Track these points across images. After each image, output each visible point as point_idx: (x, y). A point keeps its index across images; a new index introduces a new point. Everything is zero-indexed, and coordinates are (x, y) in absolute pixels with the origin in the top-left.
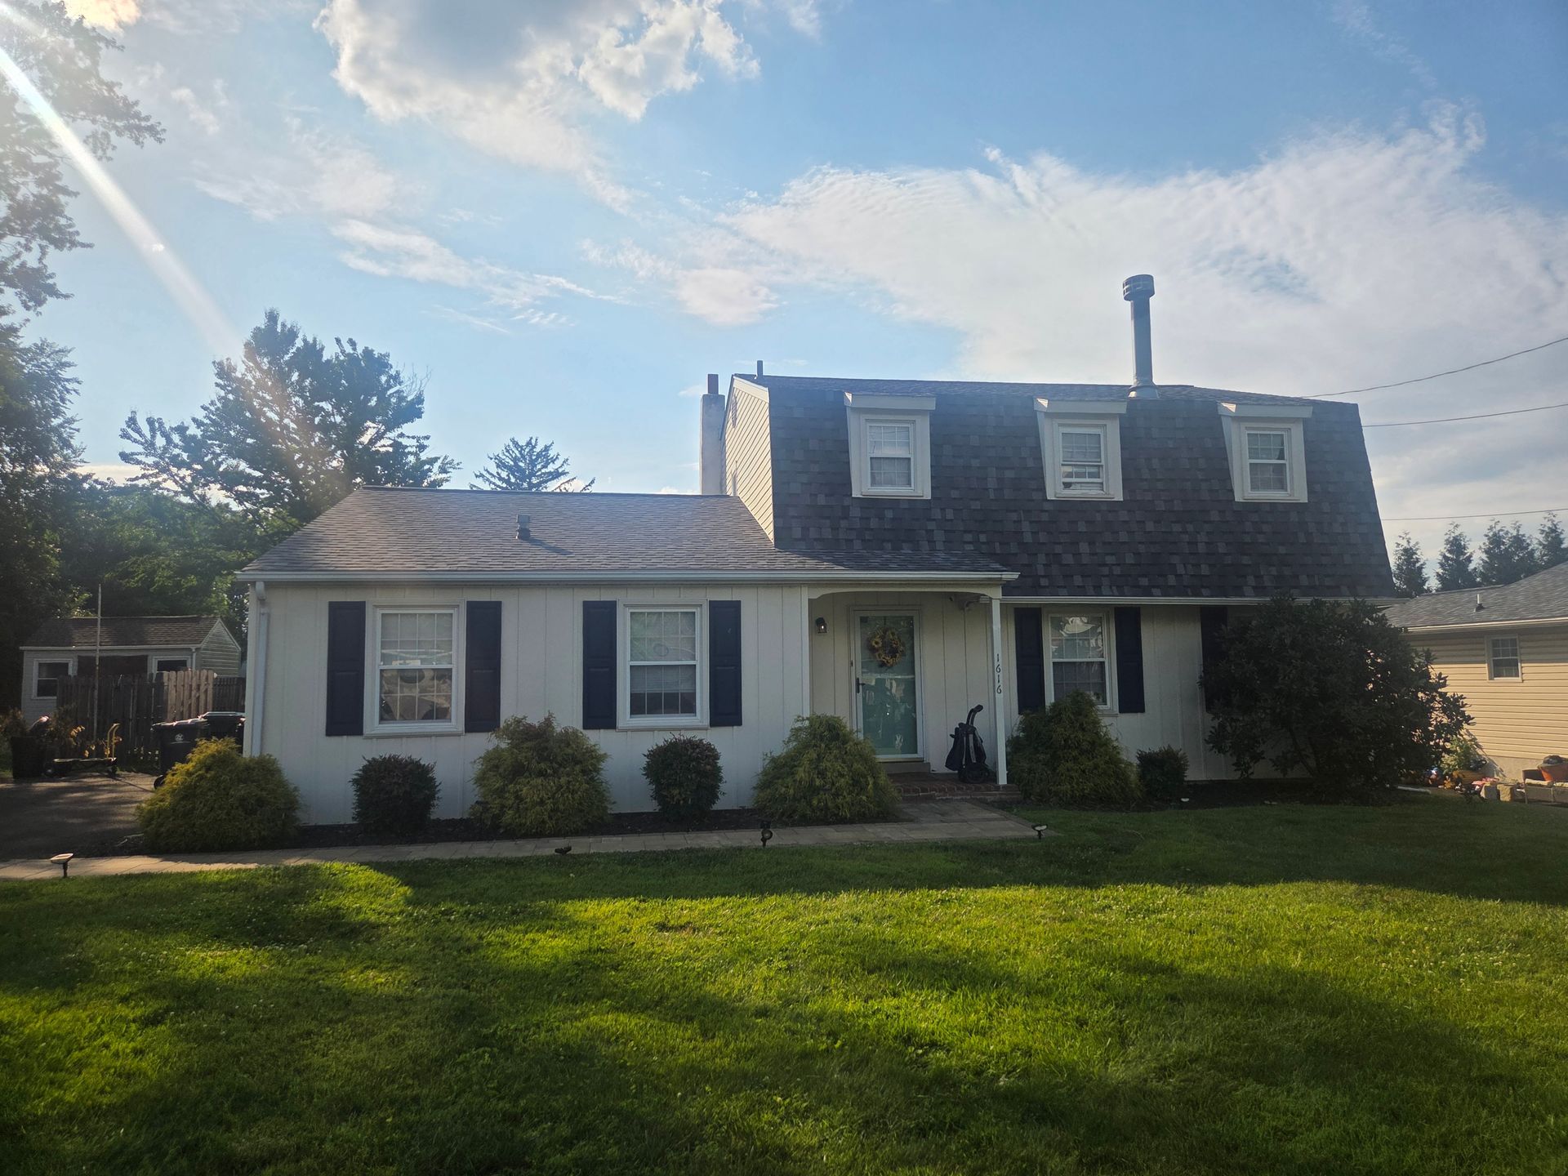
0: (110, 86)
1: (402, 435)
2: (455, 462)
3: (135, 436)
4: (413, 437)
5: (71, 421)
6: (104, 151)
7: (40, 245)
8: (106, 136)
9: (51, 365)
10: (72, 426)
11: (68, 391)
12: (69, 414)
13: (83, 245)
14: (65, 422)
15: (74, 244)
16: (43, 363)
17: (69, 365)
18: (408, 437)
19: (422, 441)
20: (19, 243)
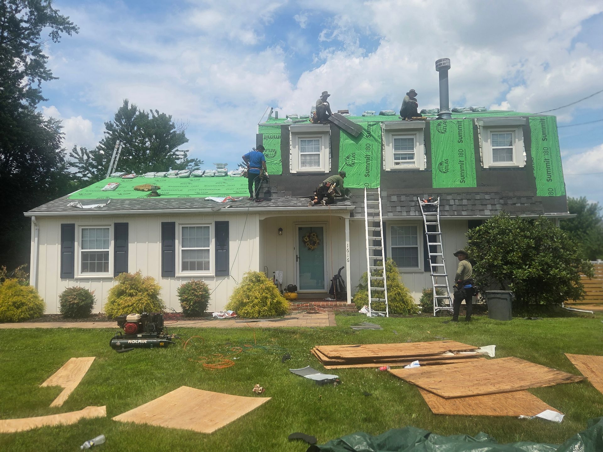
0: (56, 12)
1: (177, 150)
2: (201, 161)
3: (76, 156)
4: (182, 151)
5: (63, 150)
6: (57, 39)
7: (38, 79)
8: (57, 32)
9: (55, 127)
10: (64, 152)
11: (61, 138)
12: (62, 147)
13: (55, 78)
14: (61, 151)
15: (52, 78)
16: (51, 127)
17: (61, 127)
18: (180, 151)
19: (186, 152)
20: (30, 79)
